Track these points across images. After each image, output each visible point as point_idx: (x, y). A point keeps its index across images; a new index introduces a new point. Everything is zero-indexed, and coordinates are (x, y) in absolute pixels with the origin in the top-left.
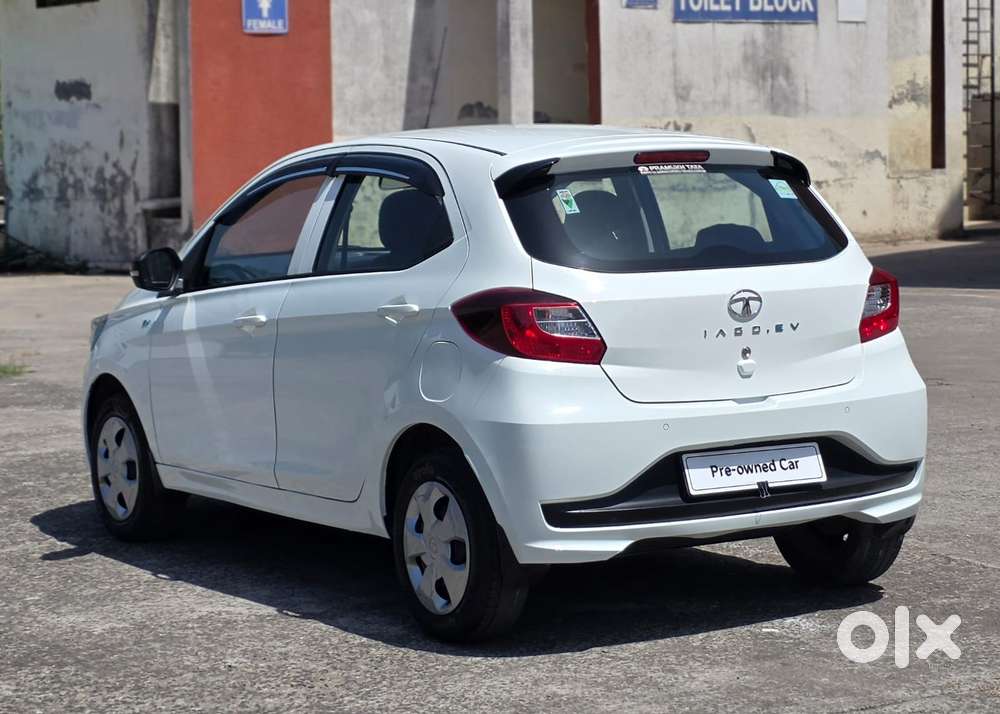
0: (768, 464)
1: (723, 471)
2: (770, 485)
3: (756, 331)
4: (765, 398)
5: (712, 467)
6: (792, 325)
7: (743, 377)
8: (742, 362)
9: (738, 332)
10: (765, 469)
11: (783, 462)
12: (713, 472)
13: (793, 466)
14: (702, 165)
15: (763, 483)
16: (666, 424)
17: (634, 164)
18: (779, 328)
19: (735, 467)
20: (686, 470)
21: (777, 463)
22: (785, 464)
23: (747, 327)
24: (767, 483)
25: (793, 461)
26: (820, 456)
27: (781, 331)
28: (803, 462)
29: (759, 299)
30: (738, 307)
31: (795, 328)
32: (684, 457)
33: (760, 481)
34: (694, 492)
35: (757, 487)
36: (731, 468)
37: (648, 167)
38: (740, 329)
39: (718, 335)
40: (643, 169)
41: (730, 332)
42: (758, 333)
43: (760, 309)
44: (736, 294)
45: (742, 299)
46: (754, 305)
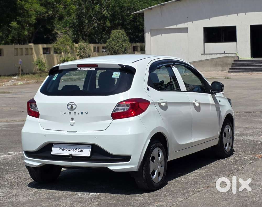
0: (75, 149)
1: (62, 149)
3: (75, 113)
4: (76, 132)
5: (59, 148)
6: (86, 113)
7: (71, 125)
8: (71, 121)
9: (70, 113)
10: (73, 150)
11: (79, 149)
12: (59, 149)
14: (95, 68)
16: (45, 135)
18: (82, 113)
19: (66, 149)
20: (53, 148)
21: (77, 150)
22: (79, 150)
23: (72, 112)
24: (72, 154)
25: (82, 150)
26: (90, 149)
27: (83, 114)
28: (85, 150)
29: (76, 105)
30: (70, 107)
31: (87, 114)
32: (54, 144)
33: (70, 153)
34: (52, 154)
35: (69, 155)
36: (64, 149)
37: (80, 68)
38: (70, 112)
39: (64, 114)
40: (79, 69)
41: (68, 113)
42: (76, 114)
43: (76, 108)
44: (69, 103)
45: (71, 105)
46: (74, 107)
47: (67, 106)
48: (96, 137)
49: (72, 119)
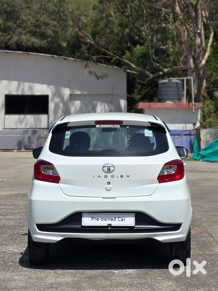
0: (113, 219)
1: (96, 219)
2: (112, 225)
4: (115, 198)
5: (92, 218)
7: (107, 190)
8: (107, 186)
10: (112, 220)
11: (119, 218)
12: (92, 219)
13: (122, 220)
14: (120, 125)
15: (109, 224)
16: (74, 203)
17: (95, 124)
18: (122, 176)
19: (101, 219)
20: (83, 218)
21: (117, 219)
22: (120, 219)
23: (109, 175)
24: (111, 224)
25: (123, 218)
26: (134, 218)
27: (123, 177)
28: (127, 219)
30: (106, 169)
31: (128, 177)
32: (83, 214)
33: (109, 223)
34: (83, 225)
35: (107, 225)
36: (99, 218)
37: (100, 125)
38: (107, 176)
39: (98, 177)
40: (98, 126)
41: (103, 176)
42: (113, 177)
43: (114, 170)
44: (105, 165)
45: (108, 166)
46: (112, 169)
47: (103, 168)
48: (144, 203)
49: (109, 183)
